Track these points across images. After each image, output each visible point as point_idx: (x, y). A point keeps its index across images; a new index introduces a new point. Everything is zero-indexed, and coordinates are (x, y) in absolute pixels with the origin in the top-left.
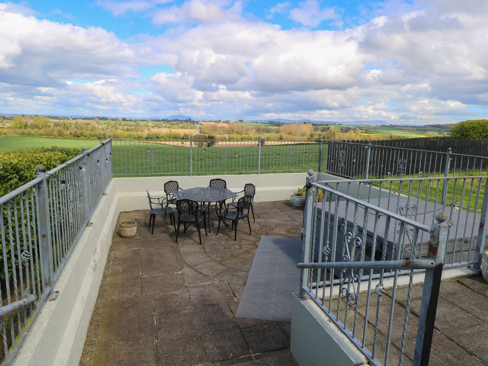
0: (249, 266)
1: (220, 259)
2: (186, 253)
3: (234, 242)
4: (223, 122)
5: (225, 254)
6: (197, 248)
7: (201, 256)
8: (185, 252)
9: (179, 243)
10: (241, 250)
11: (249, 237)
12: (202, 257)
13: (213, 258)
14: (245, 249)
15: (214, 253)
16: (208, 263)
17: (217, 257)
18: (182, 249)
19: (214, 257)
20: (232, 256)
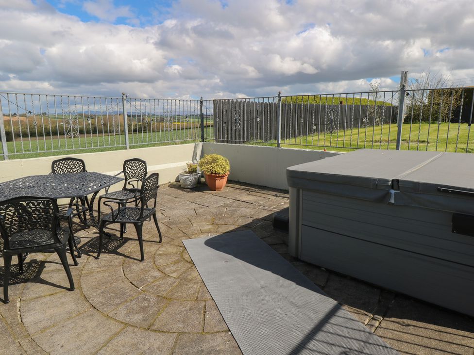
0: (215, 312)
1: (141, 316)
2: (45, 328)
3: (141, 265)
4: (20, 116)
5: (145, 299)
6: (68, 302)
7: (91, 324)
8: (41, 325)
9: (14, 301)
10: (170, 280)
11: (162, 249)
12: (94, 323)
13: (121, 317)
14: (174, 275)
15: (118, 305)
16: (121, 339)
17: (130, 312)
18: (28, 320)
19: (121, 313)
20: (161, 299)
